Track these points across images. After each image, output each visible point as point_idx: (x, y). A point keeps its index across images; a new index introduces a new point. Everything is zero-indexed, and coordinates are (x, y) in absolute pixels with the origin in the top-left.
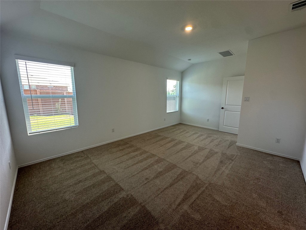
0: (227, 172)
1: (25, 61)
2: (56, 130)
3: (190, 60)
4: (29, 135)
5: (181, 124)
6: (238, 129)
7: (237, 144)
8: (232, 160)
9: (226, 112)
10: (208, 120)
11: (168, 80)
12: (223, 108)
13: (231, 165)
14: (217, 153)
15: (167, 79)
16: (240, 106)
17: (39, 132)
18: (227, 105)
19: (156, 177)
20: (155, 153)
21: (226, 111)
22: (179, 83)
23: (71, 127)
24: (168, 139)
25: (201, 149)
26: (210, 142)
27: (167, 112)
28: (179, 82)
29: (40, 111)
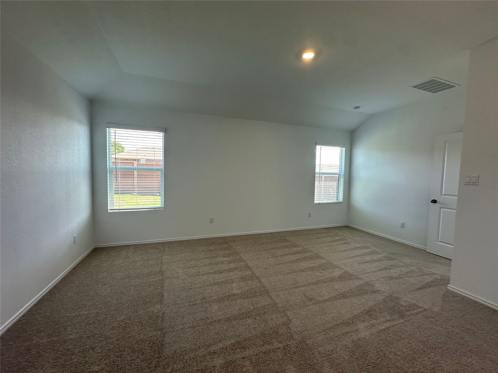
0: (364, 334)
1: (114, 129)
2: (137, 210)
3: (357, 107)
4: (109, 211)
5: (347, 227)
6: (452, 246)
7: (451, 287)
8: (402, 317)
9: (442, 210)
10: (403, 225)
11: (318, 147)
12: (434, 201)
13: (388, 324)
14: (378, 292)
15: (317, 144)
16: (456, 196)
17: (120, 210)
18: (444, 195)
19: (220, 300)
20: (251, 265)
21: (444, 209)
22: (344, 151)
23: (155, 208)
24: (295, 249)
25: (346, 277)
26: (380, 270)
27: (315, 202)
28: (344, 149)
29: (134, 188)
